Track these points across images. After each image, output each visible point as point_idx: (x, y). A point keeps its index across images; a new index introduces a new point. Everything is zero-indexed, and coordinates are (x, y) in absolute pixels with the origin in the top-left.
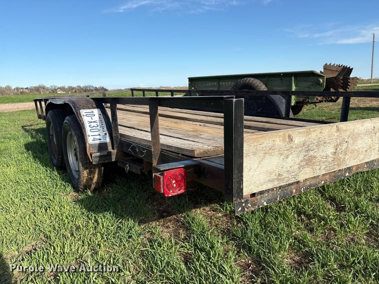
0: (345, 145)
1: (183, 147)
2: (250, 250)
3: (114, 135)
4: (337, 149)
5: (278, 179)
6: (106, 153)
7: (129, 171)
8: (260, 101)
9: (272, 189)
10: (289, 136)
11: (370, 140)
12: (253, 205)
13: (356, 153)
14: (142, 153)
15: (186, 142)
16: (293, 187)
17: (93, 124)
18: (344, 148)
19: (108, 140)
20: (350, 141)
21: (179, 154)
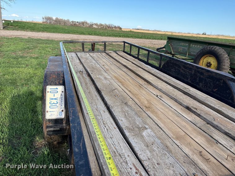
17: (53, 101)
19: (63, 116)
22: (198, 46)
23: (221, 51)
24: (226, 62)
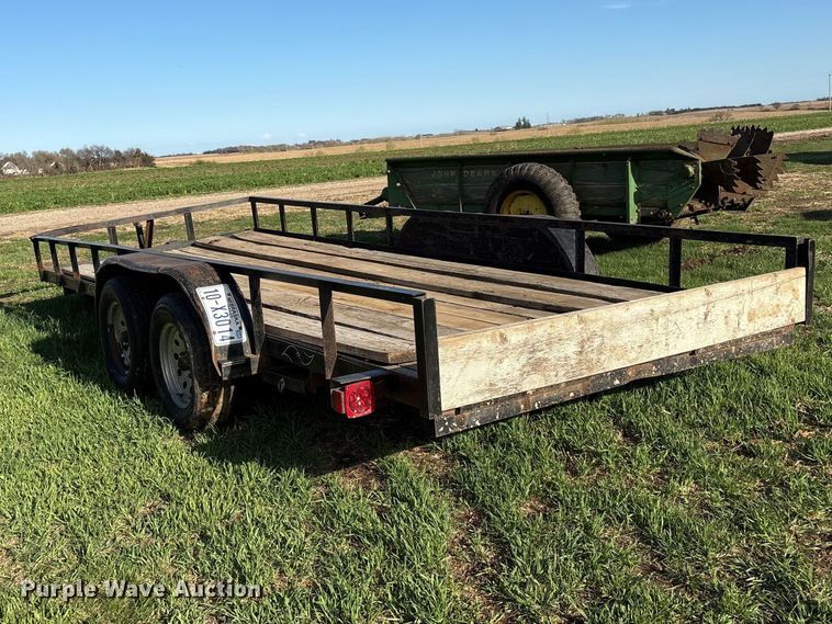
0: (597, 341)
1: (371, 347)
2: (472, 497)
3: (256, 329)
4: (583, 347)
5: (490, 390)
6: (243, 361)
7: (285, 389)
8: (530, 239)
9: (484, 403)
10: (501, 335)
11: (646, 330)
12: (460, 424)
13: (619, 351)
14: (306, 360)
15: (377, 337)
16: (520, 401)
17: (220, 313)
18: (595, 345)
19: (245, 338)
20: (607, 334)
21: (363, 359)
22: (486, 172)
23: (548, 174)
24: (567, 201)
